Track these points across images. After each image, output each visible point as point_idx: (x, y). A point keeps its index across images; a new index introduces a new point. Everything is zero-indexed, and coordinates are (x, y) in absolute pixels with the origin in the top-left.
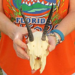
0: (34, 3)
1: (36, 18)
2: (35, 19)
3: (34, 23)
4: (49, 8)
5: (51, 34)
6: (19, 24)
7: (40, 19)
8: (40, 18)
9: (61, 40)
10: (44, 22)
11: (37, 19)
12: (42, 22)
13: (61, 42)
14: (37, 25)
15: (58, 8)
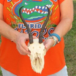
0: (32, 12)
2: (33, 25)
3: (32, 28)
5: (50, 37)
6: (21, 29)
7: (37, 25)
8: (37, 24)
9: (58, 41)
10: (40, 27)
11: (34, 25)
12: (38, 27)
13: (58, 42)
14: (35, 29)
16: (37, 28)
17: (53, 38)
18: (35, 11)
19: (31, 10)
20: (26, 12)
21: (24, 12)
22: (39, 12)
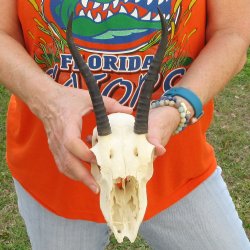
16: (127, 71)
17: (177, 107)
18: (123, 10)
19: (106, 6)
20: (89, 15)
21: (82, 13)
22: (135, 14)
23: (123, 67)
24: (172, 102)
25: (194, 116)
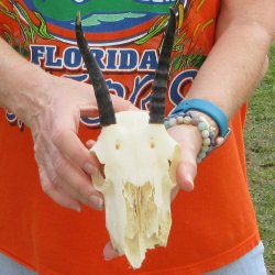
1: (104, 47)
4: (152, 11)
7: (118, 54)
8: (118, 50)
10: (133, 63)
11: (106, 53)
14: (107, 73)
15: (185, 11)
16: (117, 69)
17: (195, 124)
23: (111, 65)
24: (188, 119)
25: (220, 135)
